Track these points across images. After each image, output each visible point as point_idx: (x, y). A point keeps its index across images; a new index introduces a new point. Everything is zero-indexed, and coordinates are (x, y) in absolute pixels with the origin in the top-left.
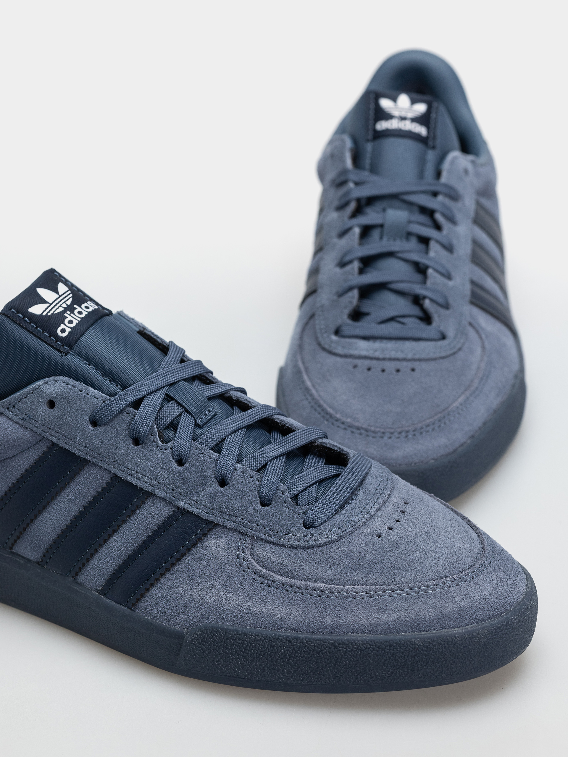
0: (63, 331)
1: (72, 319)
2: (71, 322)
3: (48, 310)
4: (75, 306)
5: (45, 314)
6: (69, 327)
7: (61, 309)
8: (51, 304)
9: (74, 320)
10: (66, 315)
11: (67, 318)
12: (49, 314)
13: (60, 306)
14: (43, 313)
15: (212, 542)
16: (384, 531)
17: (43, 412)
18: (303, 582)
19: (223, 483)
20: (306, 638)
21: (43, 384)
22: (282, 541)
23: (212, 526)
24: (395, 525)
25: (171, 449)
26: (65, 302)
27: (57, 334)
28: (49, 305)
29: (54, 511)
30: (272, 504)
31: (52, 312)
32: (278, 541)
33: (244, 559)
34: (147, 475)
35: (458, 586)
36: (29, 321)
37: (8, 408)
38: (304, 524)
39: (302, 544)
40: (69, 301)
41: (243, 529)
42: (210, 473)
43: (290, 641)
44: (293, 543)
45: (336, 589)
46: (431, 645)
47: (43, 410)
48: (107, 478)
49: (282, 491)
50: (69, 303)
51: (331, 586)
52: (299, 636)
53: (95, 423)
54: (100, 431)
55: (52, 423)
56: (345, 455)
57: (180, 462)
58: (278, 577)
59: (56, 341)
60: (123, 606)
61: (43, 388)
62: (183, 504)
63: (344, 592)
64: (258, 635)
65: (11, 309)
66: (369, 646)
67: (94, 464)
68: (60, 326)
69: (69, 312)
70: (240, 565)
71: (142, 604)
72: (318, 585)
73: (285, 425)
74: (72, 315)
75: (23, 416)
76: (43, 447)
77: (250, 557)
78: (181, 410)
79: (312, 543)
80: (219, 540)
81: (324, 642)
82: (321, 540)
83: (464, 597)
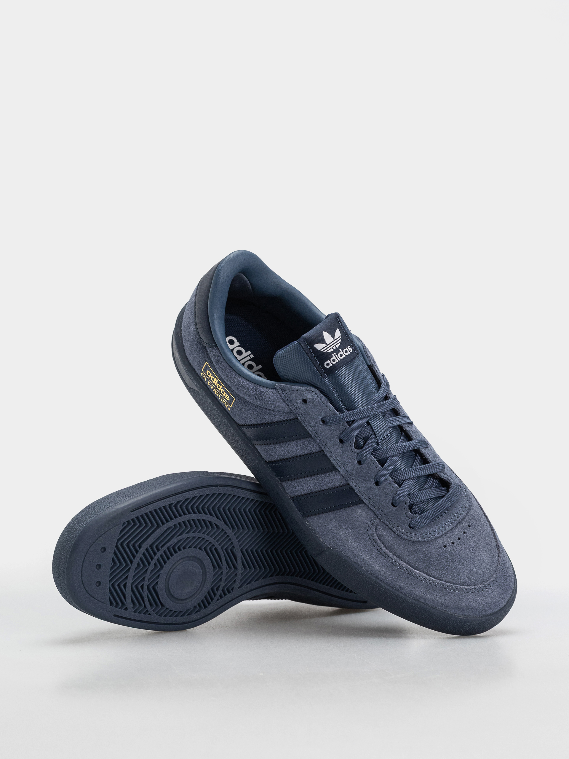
0: (328, 364)
1: (335, 358)
2: (334, 360)
3: (324, 349)
4: (340, 350)
5: (322, 350)
6: (332, 364)
7: (332, 350)
8: (328, 345)
9: (336, 359)
10: (333, 355)
11: (333, 357)
12: (324, 351)
13: (332, 348)
14: (321, 350)
15: (359, 510)
16: (449, 544)
17: (299, 403)
18: (395, 557)
19: (377, 484)
20: (384, 587)
21: (305, 390)
22: (394, 529)
23: (361, 502)
24: (457, 542)
25: (358, 454)
26: (335, 346)
27: (324, 365)
28: (326, 345)
29: (284, 448)
30: (397, 507)
31: (326, 350)
32: (392, 528)
33: (371, 529)
34: (340, 461)
35: (472, 593)
36: (312, 352)
37: (281, 389)
38: (409, 525)
39: (403, 536)
40: (338, 344)
41: (377, 513)
42: (373, 475)
43: (376, 583)
44: (399, 533)
45: (410, 570)
46: (445, 619)
47: (300, 401)
48: (318, 449)
49: (406, 502)
50: (337, 346)
51: (408, 566)
52: (382, 583)
53: (323, 421)
54: (326, 427)
55: (301, 410)
56: (450, 483)
57: (360, 462)
58: (384, 548)
59: (322, 368)
60: (301, 513)
61: (304, 392)
62: (352, 484)
63: (414, 573)
64: (361, 572)
65: (305, 341)
66: (414, 605)
67: (315, 440)
68: (327, 361)
69: (335, 354)
70: (368, 531)
71: (310, 519)
72: (402, 563)
73: (424, 456)
74: (336, 356)
75: (288, 398)
76: (292, 417)
77: (374, 529)
78: (372, 433)
79: (409, 538)
80: (363, 511)
81: (392, 593)
82: (414, 539)
83: (473, 601)
